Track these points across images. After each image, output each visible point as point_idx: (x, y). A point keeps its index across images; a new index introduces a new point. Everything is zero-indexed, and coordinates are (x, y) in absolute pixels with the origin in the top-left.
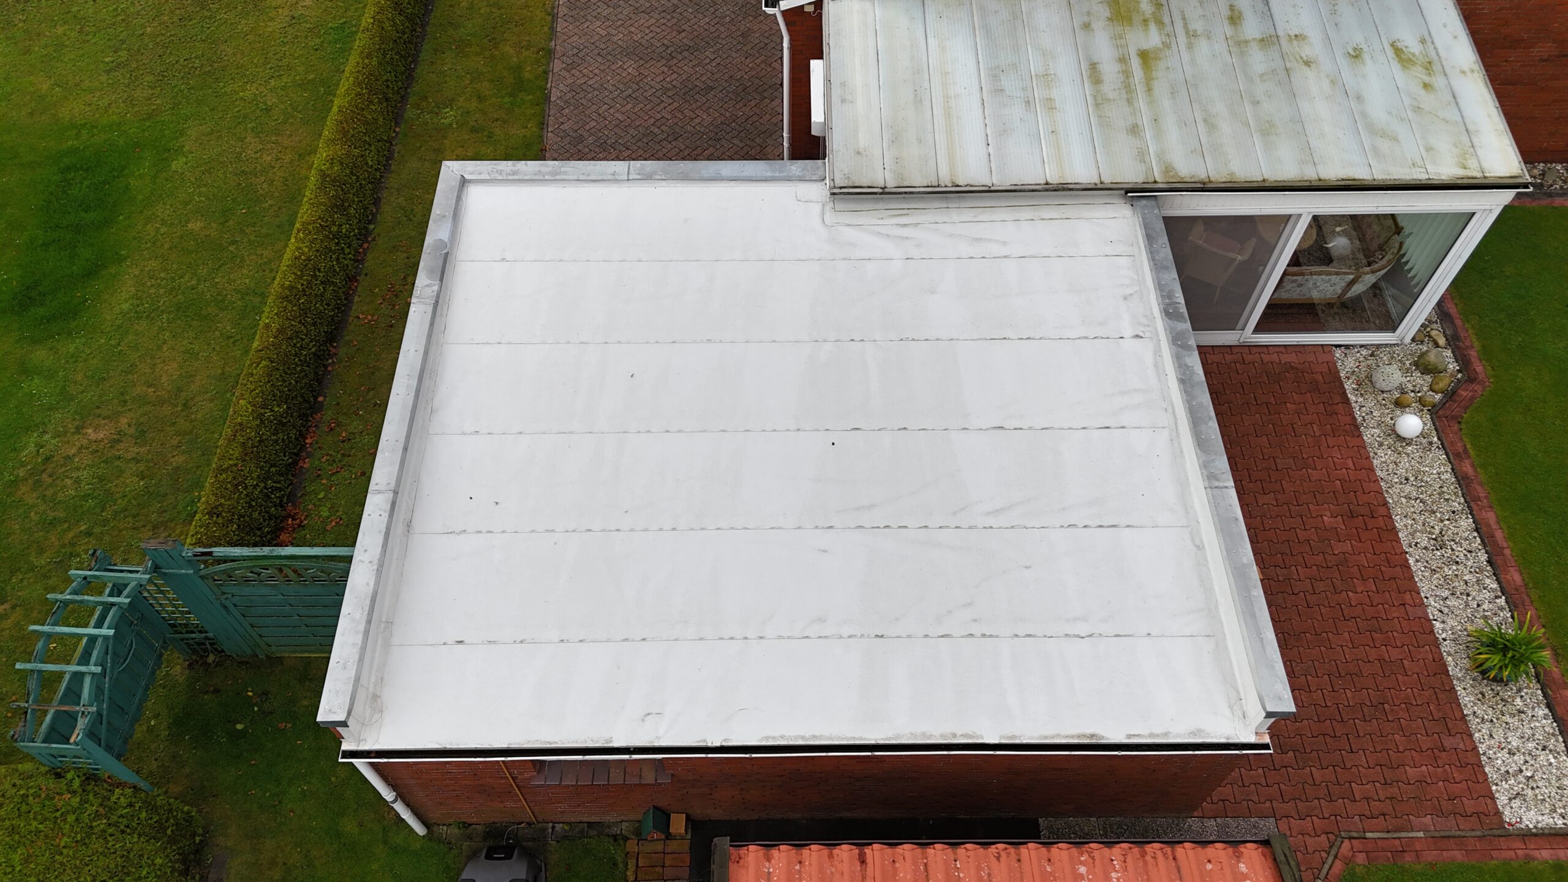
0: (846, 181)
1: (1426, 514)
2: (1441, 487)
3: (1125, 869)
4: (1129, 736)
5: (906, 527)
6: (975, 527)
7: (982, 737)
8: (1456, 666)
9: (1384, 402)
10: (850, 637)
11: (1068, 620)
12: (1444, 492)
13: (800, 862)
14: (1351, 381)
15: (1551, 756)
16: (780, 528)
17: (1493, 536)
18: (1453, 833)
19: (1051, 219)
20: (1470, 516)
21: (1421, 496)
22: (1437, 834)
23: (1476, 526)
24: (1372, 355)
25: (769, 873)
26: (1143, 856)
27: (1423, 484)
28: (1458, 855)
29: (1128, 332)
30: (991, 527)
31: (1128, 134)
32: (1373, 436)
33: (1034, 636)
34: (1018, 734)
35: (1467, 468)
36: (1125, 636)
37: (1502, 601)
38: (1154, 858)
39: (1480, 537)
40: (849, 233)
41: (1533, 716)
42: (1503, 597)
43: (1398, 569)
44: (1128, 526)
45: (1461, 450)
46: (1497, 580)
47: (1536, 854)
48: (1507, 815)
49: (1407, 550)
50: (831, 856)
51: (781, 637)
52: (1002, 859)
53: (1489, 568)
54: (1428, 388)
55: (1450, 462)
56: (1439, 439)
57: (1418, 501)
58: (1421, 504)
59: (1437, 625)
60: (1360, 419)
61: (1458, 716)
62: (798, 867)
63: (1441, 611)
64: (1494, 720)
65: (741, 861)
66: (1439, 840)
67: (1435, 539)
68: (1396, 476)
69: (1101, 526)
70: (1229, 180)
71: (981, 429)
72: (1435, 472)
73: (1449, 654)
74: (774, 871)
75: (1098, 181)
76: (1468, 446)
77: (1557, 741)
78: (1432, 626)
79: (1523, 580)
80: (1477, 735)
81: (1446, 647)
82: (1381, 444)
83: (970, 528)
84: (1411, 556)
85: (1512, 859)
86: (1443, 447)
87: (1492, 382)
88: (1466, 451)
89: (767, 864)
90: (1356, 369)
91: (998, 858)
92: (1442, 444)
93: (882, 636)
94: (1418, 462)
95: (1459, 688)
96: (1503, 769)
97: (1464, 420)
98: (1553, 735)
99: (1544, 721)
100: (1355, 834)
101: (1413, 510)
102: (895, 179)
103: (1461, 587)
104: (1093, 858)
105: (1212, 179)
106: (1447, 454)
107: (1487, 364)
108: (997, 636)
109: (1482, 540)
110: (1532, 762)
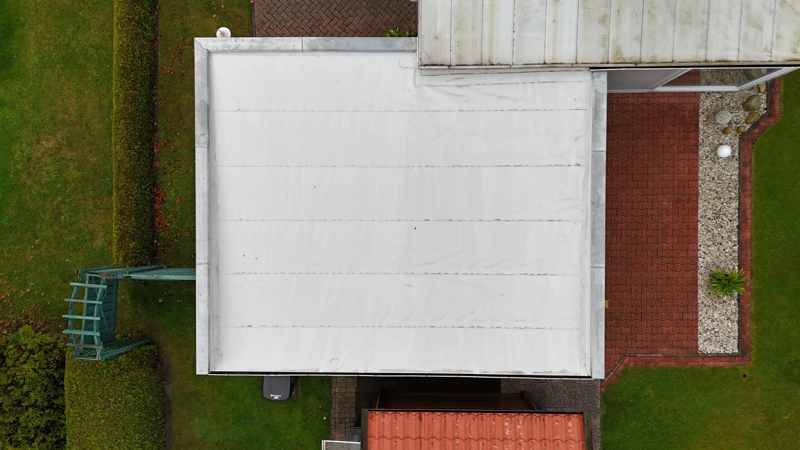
0: (428, 60)
1: (716, 199)
2: (729, 184)
3: (523, 425)
4: (535, 372)
5: (448, 274)
6: (480, 274)
7: (473, 372)
8: (701, 280)
9: (717, 130)
10: (419, 327)
11: (516, 321)
12: (730, 187)
13: (396, 419)
14: (704, 115)
15: (730, 323)
16: (389, 274)
17: (745, 212)
18: (675, 355)
19: (544, 82)
20: (738, 201)
21: (717, 189)
22: (667, 355)
23: (739, 207)
24: (721, 98)
25: (384, 423)
26: (531, 419)
27: (721, 182)
28: (673, 363)
29: (573, 163)
30: (488, 274)
31: (599, 23)
32: (704, 151)
33: (501, 328)
34: (488, 371)
35: (747, 172)
36: (541, 328)
37: (736, 248)
38: (536, 420)
39: (738, 213)
40: (429, 92)
41: (729, 304)
42: (738, 246)
43: (692, 231)
44: (552, 275)
45: (748, 161)
46: (738, 236)
47: (707, 364)
48: (701, 348)
49: (700, 220)
50: (408, 416)
51: (389, 327)
52: (475, 420)
53: (736, 230)
54: (744, 121)
55: (739, 169)
56: (739, 154)
57: (715, 192)
58: (715, 194)
59: (700, 259)
60: (701, 141)
61: (695, 304)
62: (395, 421)
63: (705, 253)
64: (711, 305)
65: (373, 418)
66: (667, 358)
67: (715, 214)
68: (708, 177)
69: (539, 274)
70: (652, 62)
71: (489, 221)
72: (729, 174)
73: (701, 274)
74: (386, 422)
75: (574, 62)
76: (753, 158)
77: (735, 316)
78: (698, 260)
79: (751, 236)
80: (700, 312)
81: (701, 270)
82: (707, 157)
83: (478, 274)
84: (700, 222)
85: (696, 366)
86: (739, 159)
87: (781, 117)
88: (750, 161)
89: (383, 419)
90: (709, 107)
91: (474, 419)
92: (739, 158)
93: (433, 327)
94: (723, 168)
95: (700, 291)
96: (706, 328)
97: (756, 142)
98: (735, 313)
99: (733, 307)
100: (632, 355)
101: (710, 197)
102: (456, 59)
103: (719, 239)
104: (511, 420)
105: (642, 60)
106: (739, 164)
107: (783, 104)
108: (484, 328)
109: (739, 215)
110: (720, 325)
